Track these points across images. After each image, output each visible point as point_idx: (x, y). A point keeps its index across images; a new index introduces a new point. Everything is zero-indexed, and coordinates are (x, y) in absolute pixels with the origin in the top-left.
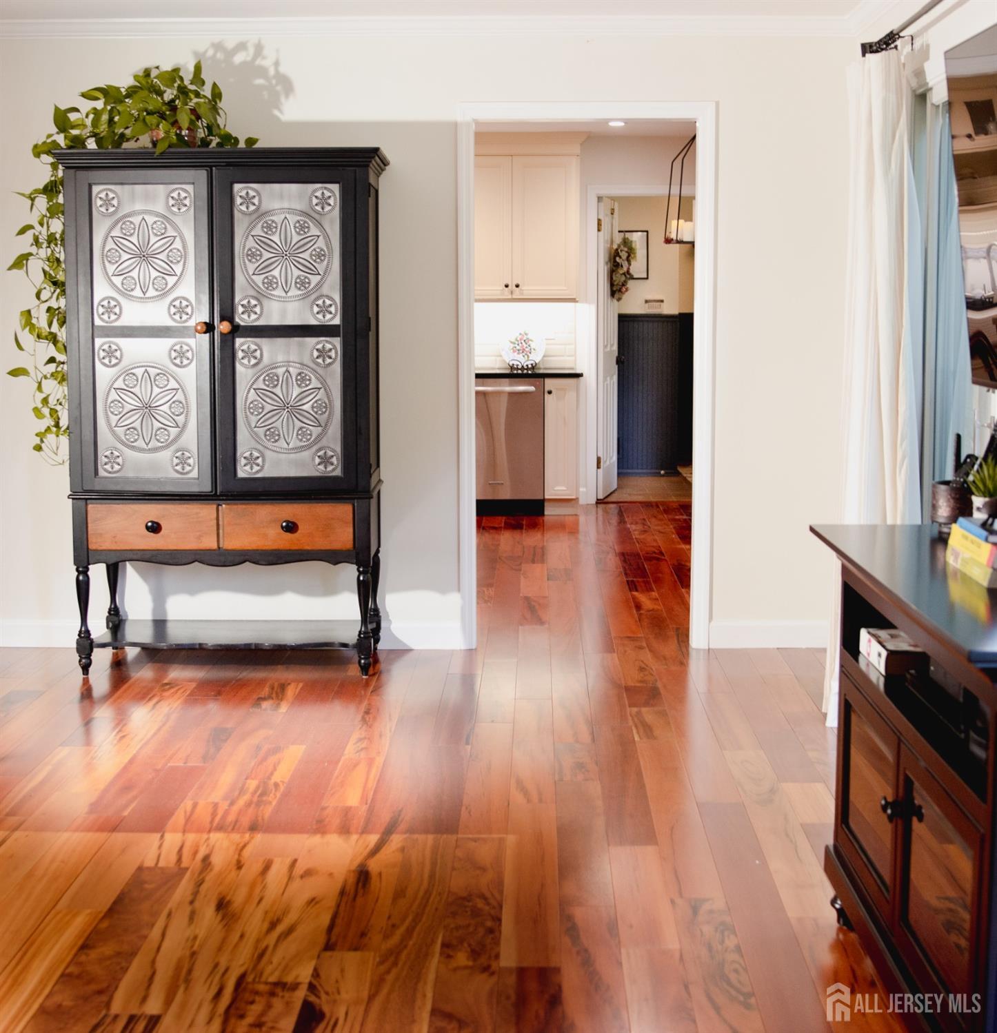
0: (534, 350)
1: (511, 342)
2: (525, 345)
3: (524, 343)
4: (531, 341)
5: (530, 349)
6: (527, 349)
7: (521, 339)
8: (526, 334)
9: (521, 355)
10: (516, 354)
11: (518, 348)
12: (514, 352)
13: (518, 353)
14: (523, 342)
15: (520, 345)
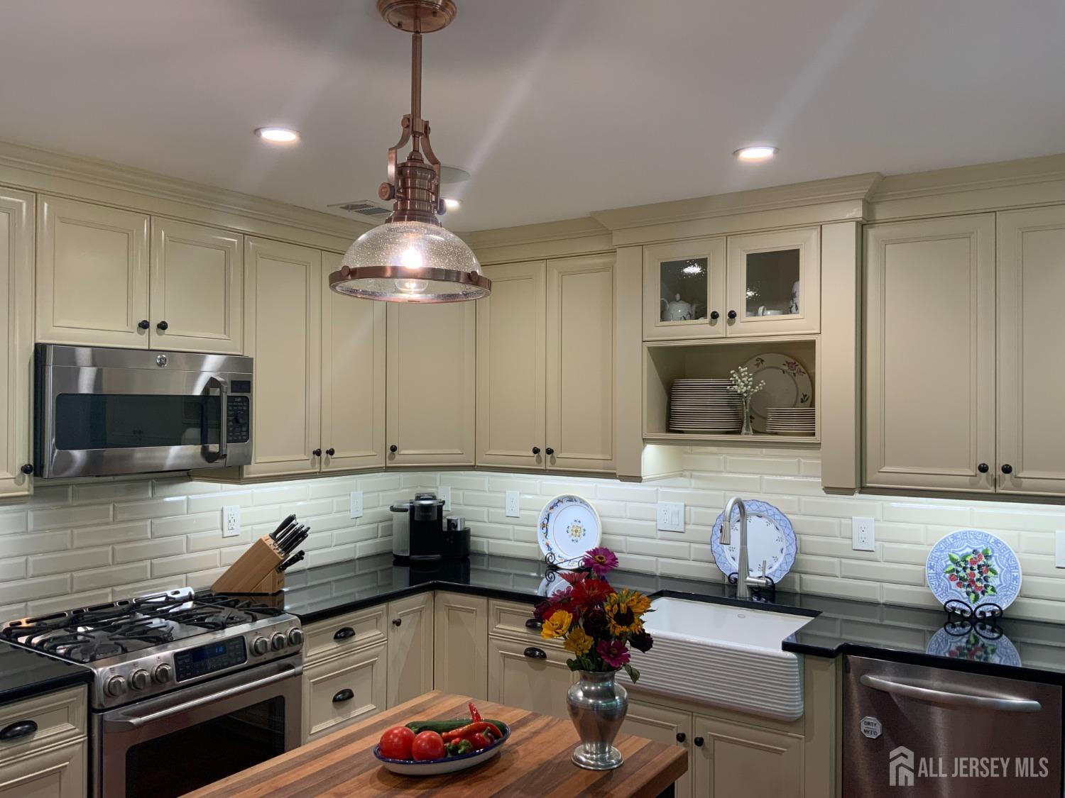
0: (993, 590)
1: (953, 560)
2: (978, 576)
3: (976, 572)
4: (994, 572)
5: (986, 586)
6: (979, 584)
7: (973, 562)
8: (987, 557)
9: (964, 590)
10: (954, 584)
11: (962, 574)
12: (952, 578)
13: (959, 585)
14: (975, 567)
15: (968, 571)
